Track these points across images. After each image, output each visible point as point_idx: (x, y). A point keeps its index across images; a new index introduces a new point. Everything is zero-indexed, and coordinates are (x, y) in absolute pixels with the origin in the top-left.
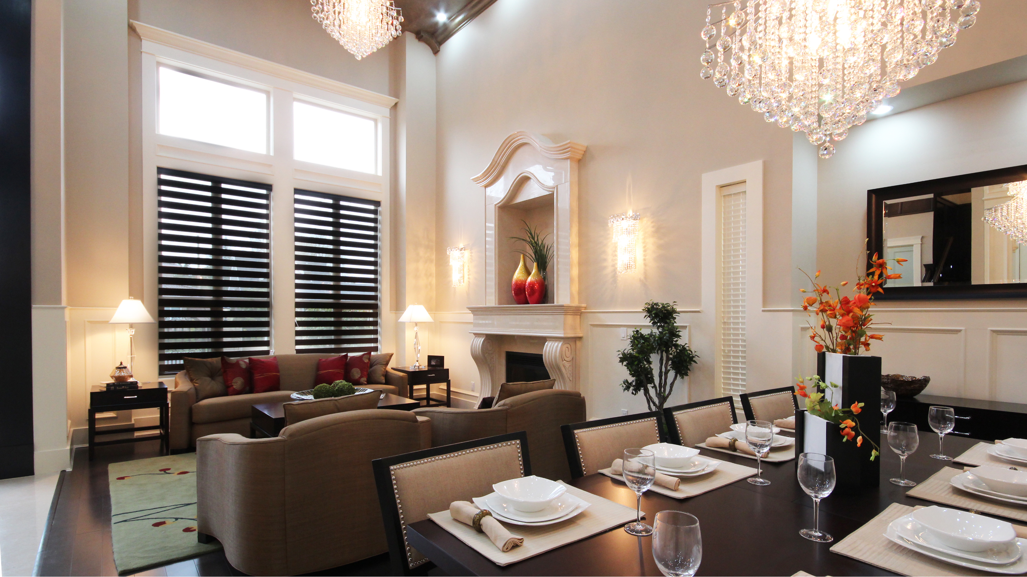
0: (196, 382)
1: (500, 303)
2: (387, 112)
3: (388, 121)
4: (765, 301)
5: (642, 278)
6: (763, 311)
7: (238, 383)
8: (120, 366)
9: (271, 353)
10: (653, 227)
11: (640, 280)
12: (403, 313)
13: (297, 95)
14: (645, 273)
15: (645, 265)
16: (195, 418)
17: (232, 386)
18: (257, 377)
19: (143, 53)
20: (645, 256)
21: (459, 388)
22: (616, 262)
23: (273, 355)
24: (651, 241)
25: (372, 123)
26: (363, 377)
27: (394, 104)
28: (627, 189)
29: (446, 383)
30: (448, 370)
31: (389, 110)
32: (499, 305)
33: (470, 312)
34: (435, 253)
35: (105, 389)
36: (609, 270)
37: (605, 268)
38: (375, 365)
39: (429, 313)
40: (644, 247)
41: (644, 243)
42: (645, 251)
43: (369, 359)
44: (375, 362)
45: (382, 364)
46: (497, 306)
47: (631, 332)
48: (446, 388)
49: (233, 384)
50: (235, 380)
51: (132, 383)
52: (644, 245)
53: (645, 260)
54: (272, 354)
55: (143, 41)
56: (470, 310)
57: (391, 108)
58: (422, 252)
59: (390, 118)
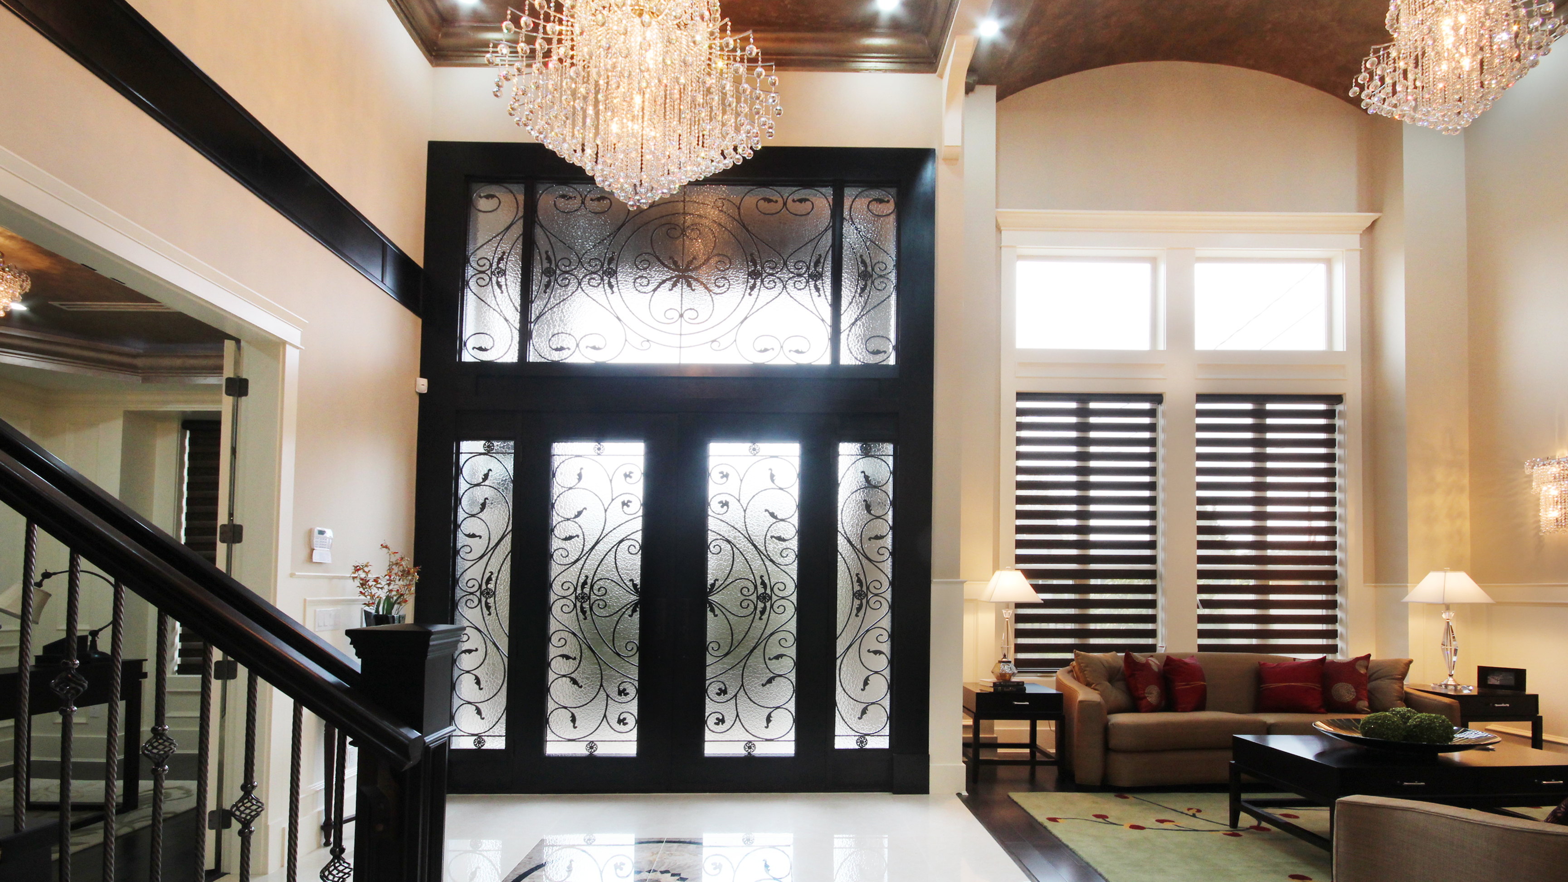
0: (1097, 687)
2: (1354, 241)
3: (1357, 256)
7: (1153, 694)
8: (1004, 660)
9: (1158, 649)
13: (1200, 252)
16: (1114, 742)
17: (1145, 698)
18: (1180, 686)
19: (1002, 249)
21: (1558, 734)
23: (1163, 652)
25: (1322, 268)
26: (1361, 699)
27: (1369, 224)
29: (1529, 724)
30: (1535, 697)
31: (1358, 237)
34: (1468, 474)
35: (992, 690)
38: (1376, 679)
39: (1479, 587)
43: (1367, 668)
44: (1374, 673)
45: (1393, 679)
48: (1529, 734)
49: (1146, 695)
50: (1147, 690)
51: (1018, 683)
54: (1161, 650)
55: (1003, 232)
57: (1364, 231)
58: (1440, 474)
59: (1361, 251)
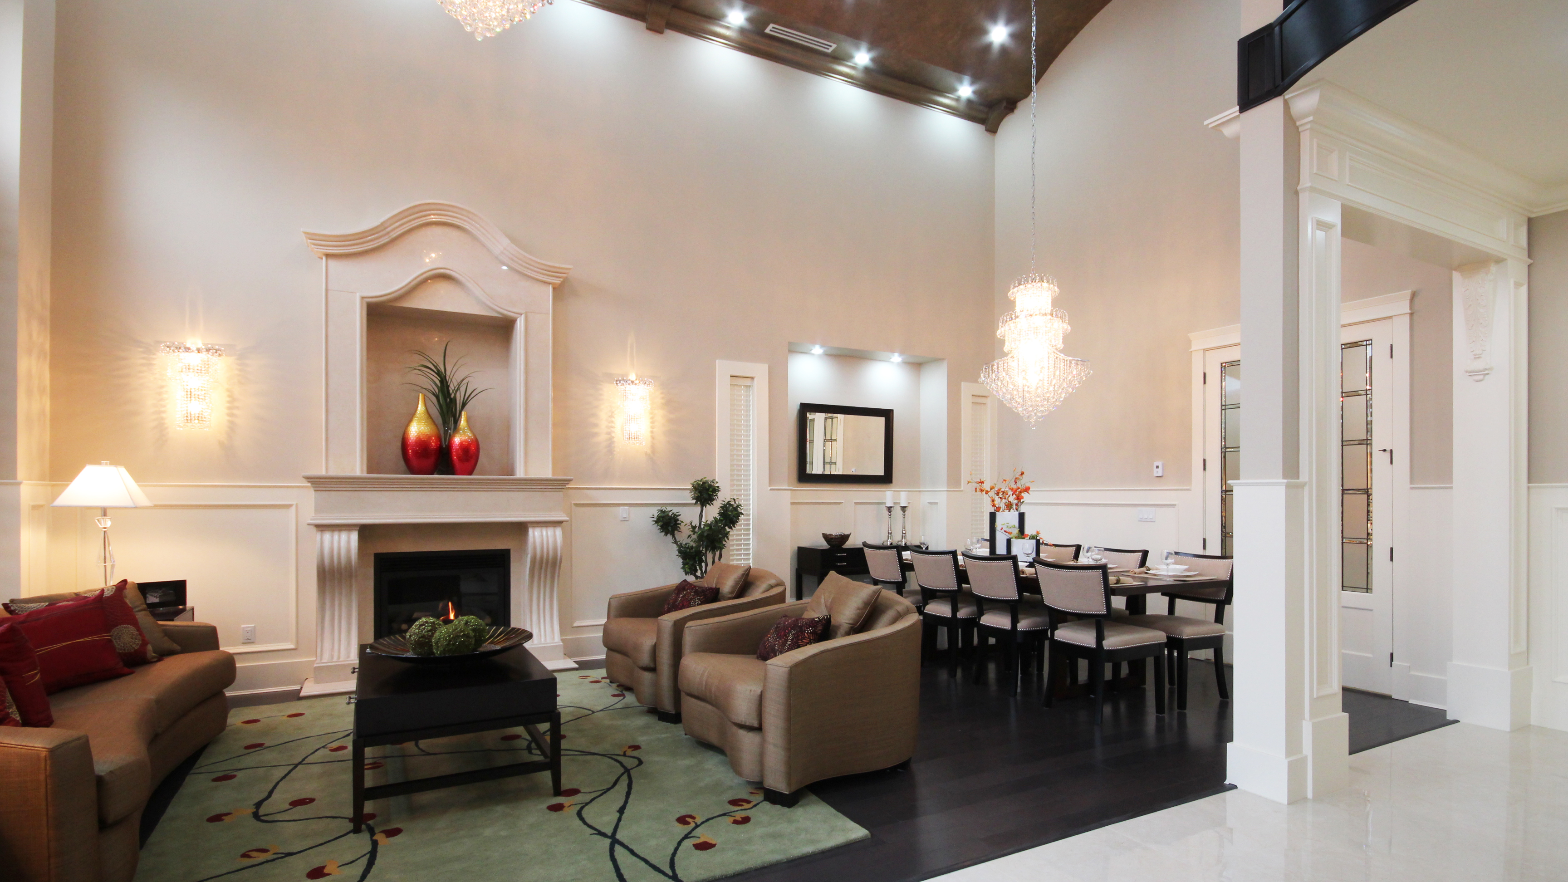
1: (370, 470)
4: (771, 482)
5: (649, 451)
6: (771, 490)
10: (663, 398)
11: (646, 454)
12: (67, 485)
14: (653, 447)
15: (653, 438)
20: (652, 427)
22: (613, 429)
24: (660, 414)
28: (629, 349)
32: (368, 473)
33: (309, 484)
36: (602, 438)
37: (595, 435)
39: (139, 486)
40: (652, 418)
41: (651, 413)
42: (652, 422)
46: (365, 475)
47: (655, 512)
52: (651, 416)
53: (652, 432)
56: (309, 482)
